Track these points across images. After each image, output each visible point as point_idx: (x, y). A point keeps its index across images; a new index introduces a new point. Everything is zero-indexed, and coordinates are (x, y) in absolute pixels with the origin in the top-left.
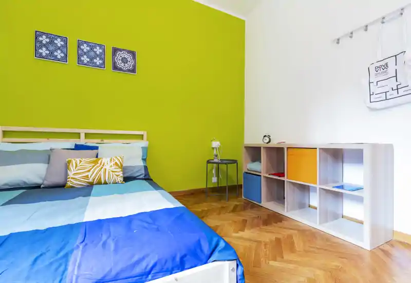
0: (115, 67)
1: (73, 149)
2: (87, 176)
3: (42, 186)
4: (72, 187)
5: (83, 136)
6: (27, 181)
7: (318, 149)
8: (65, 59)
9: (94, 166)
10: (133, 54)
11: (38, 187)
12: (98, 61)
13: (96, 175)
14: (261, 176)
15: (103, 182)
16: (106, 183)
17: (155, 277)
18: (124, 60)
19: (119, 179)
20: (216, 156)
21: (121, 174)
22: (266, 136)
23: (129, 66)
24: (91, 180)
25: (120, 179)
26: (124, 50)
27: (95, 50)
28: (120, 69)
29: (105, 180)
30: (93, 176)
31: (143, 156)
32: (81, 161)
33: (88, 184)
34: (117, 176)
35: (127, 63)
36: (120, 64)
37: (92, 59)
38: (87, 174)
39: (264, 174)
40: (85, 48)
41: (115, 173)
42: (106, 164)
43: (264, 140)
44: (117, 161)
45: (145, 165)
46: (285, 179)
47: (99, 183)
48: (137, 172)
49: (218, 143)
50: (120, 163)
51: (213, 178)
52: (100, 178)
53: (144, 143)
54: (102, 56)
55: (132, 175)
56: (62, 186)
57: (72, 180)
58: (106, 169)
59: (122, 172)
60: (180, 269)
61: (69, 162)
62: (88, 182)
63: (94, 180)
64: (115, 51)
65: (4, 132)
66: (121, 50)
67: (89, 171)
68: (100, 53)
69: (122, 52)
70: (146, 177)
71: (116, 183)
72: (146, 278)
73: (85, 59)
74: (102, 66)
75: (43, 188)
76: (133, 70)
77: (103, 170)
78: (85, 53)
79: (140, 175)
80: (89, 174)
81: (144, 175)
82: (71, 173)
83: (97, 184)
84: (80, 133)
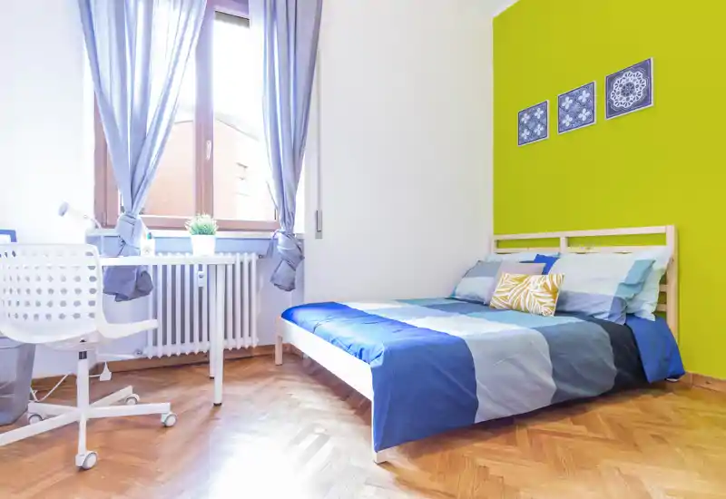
0: (612, 112)
2: (506, 297)
3: (485, 303)
4: (494, 307)
5: (563, 242)
8: (544, 133)
9: (518, 285)
11: (482, 303)
12: (584, 115)
13: (515, 298)
15: (523, 309)
16: (527, 312)
18: (627, 91)
19: (543, 308)
21: (551, 302)
24: (509, 303)
25: (549, 310)
26: (625, 71)
27: (580, 98)
28: (620, 111)
29: (525, 307)
30: (512, 298)
31: (627, 279)
33: (504, 307)
34: (541, 303)
36: (619, 100)
37: (575, 117)
38: (506, 294)
40: (567, 103)
41: (541, 300)
42: (531, 284)
44: (547, 281)
45: (622, 296)
47: (518, 309)
48: (596, 305)
50: (553, 284)
52: (519, 303)
54: (589, 104)
55: (582, 310)
57: (494, 299)
58: (528, 291)
59: (554, 300)
61: (501, 276)
62: (507, 305)
63: (512, 303)
65: (498, 241)
67: (510, 291)
68: (588, 99)
71: (541, 314)
73: (568, 120)
74: (591, 119)
77: (523, 293)
78: (567, 111)
79: (603, 313)
80: (509, 294)
81: (607, 315)
82: (497, 290)
83: (516, 310)
84: (559, 238)
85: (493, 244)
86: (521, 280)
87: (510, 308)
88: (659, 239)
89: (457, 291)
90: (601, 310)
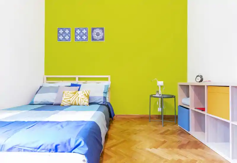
0: (93, 39)
1: (70, 86)
2: (70, 100)
3: (54, 104)
4: (63, 105)
5: (77, 79)
6: (49, 101)
7: (230, 87)
8: (69, 39)
9: (74, 95)
10: (102, 29)
11: (52, 104)
12: (84, 37)
13: (74, 100)
14: (189, 109)
15: (77, 104)
16: (79, 105)
17: (41, 151)
19: (85, 103)
20: (158, 92)
21: (87, 100)
22: (199, 76)
23: (100, 37)
24: (71, 103)
25: (87, 103)
26: (97, 28)
27: (83, 31)
28: (96, 40)
29: (78, 103)
30: (72, 101)
31: (104, 91)
32: (68, 92)
33: (70, 105)
35: (99, 35)
36: (96, 37)
37: (81, 37)
39: (192, 108)
40: (78, 31)
41: (84, 100)
42: (79, 94)
43: (197, 79)
44: (85, 93)
45: (105, 96)
46: (205, 113)
47: (75, 105)
48: (99, 100)
49: (162, 82)
50: (87, 94)
51: (158, 108)
52: (76, 102)
53: (108, 83)
54: (86, 35)
55: (96, 102)
56: (60, 105)
57: (63, 102)
58: (79, 97)
59: (88, 99)
60: (55, 151)
61: (64, 92)
63: (73, 103)
64: (93, 29)
65: (47, 78)
66: (95, 29)
68: (86, 33)
69: (97, 30)
70: (104, 104)
71: (84, 105)
72: (37, 150)
73: (78, 37)
74: (86, 40)
75: (54, 105)
76: (103, 39)
77: (77, 98)
78: (78, 34)
79: (101, 102)
80: (71, 99)
81: (102, 102)
82: (63, 98)
83: (74, 105)
84: (75, 78)
85: (45, 79)
86: (75, 93)
87: (72, 105)
88: (106, 79)
89: (35, 100)
90: (101, 101)
